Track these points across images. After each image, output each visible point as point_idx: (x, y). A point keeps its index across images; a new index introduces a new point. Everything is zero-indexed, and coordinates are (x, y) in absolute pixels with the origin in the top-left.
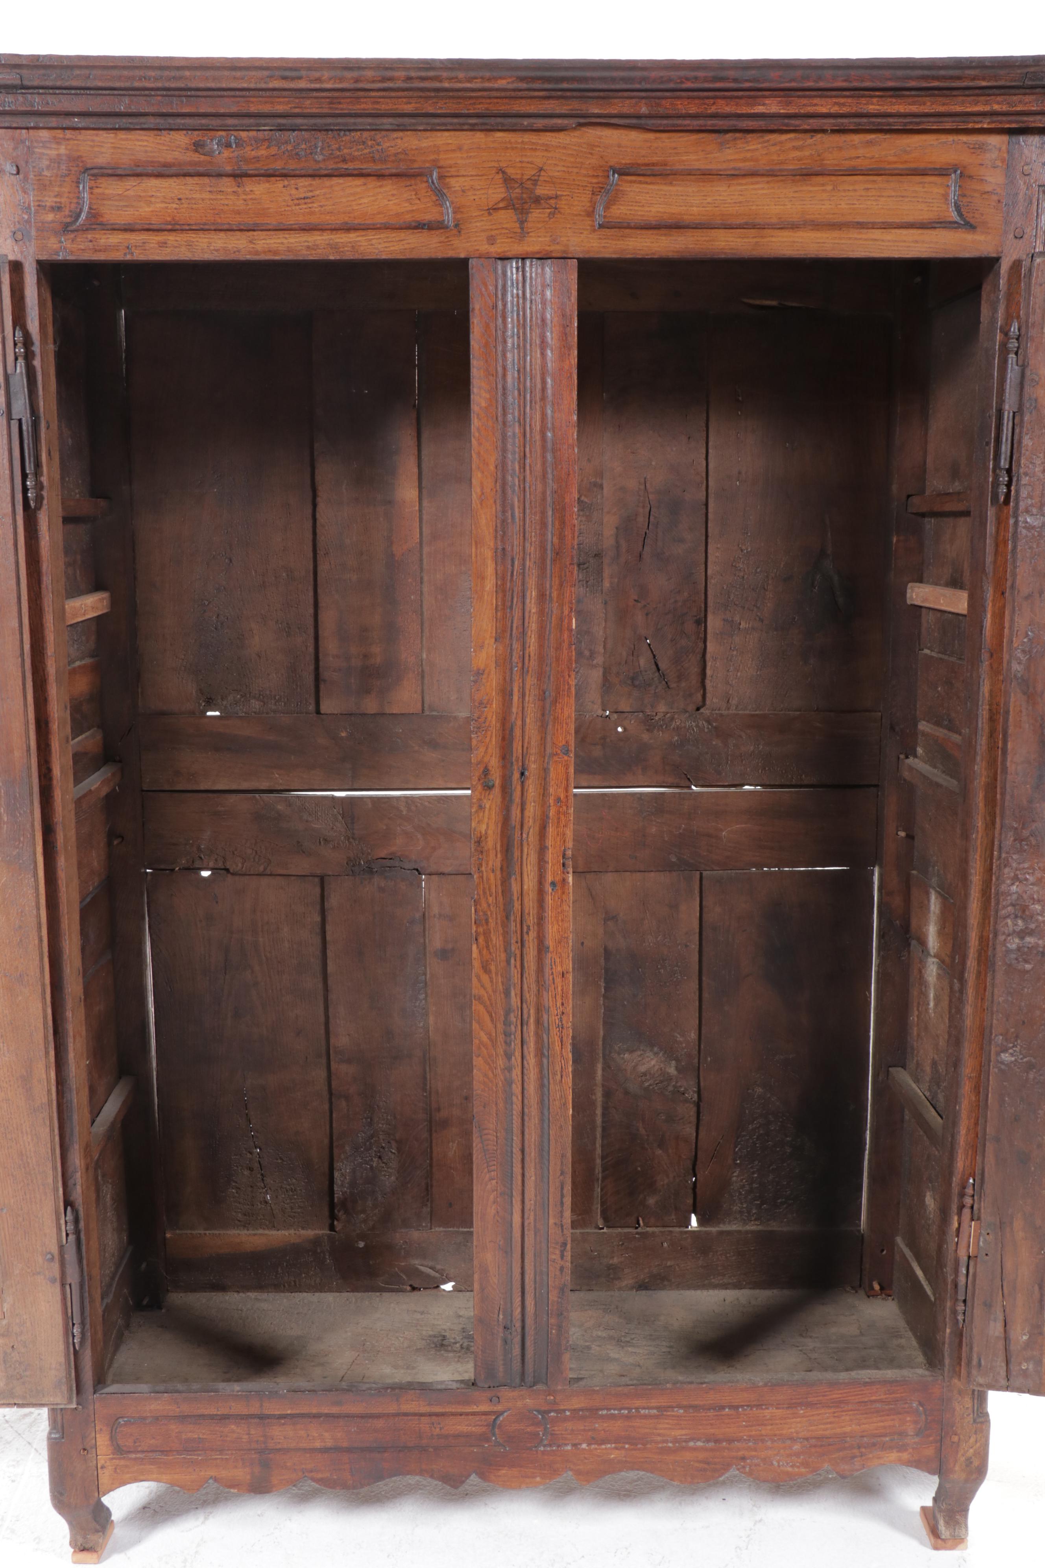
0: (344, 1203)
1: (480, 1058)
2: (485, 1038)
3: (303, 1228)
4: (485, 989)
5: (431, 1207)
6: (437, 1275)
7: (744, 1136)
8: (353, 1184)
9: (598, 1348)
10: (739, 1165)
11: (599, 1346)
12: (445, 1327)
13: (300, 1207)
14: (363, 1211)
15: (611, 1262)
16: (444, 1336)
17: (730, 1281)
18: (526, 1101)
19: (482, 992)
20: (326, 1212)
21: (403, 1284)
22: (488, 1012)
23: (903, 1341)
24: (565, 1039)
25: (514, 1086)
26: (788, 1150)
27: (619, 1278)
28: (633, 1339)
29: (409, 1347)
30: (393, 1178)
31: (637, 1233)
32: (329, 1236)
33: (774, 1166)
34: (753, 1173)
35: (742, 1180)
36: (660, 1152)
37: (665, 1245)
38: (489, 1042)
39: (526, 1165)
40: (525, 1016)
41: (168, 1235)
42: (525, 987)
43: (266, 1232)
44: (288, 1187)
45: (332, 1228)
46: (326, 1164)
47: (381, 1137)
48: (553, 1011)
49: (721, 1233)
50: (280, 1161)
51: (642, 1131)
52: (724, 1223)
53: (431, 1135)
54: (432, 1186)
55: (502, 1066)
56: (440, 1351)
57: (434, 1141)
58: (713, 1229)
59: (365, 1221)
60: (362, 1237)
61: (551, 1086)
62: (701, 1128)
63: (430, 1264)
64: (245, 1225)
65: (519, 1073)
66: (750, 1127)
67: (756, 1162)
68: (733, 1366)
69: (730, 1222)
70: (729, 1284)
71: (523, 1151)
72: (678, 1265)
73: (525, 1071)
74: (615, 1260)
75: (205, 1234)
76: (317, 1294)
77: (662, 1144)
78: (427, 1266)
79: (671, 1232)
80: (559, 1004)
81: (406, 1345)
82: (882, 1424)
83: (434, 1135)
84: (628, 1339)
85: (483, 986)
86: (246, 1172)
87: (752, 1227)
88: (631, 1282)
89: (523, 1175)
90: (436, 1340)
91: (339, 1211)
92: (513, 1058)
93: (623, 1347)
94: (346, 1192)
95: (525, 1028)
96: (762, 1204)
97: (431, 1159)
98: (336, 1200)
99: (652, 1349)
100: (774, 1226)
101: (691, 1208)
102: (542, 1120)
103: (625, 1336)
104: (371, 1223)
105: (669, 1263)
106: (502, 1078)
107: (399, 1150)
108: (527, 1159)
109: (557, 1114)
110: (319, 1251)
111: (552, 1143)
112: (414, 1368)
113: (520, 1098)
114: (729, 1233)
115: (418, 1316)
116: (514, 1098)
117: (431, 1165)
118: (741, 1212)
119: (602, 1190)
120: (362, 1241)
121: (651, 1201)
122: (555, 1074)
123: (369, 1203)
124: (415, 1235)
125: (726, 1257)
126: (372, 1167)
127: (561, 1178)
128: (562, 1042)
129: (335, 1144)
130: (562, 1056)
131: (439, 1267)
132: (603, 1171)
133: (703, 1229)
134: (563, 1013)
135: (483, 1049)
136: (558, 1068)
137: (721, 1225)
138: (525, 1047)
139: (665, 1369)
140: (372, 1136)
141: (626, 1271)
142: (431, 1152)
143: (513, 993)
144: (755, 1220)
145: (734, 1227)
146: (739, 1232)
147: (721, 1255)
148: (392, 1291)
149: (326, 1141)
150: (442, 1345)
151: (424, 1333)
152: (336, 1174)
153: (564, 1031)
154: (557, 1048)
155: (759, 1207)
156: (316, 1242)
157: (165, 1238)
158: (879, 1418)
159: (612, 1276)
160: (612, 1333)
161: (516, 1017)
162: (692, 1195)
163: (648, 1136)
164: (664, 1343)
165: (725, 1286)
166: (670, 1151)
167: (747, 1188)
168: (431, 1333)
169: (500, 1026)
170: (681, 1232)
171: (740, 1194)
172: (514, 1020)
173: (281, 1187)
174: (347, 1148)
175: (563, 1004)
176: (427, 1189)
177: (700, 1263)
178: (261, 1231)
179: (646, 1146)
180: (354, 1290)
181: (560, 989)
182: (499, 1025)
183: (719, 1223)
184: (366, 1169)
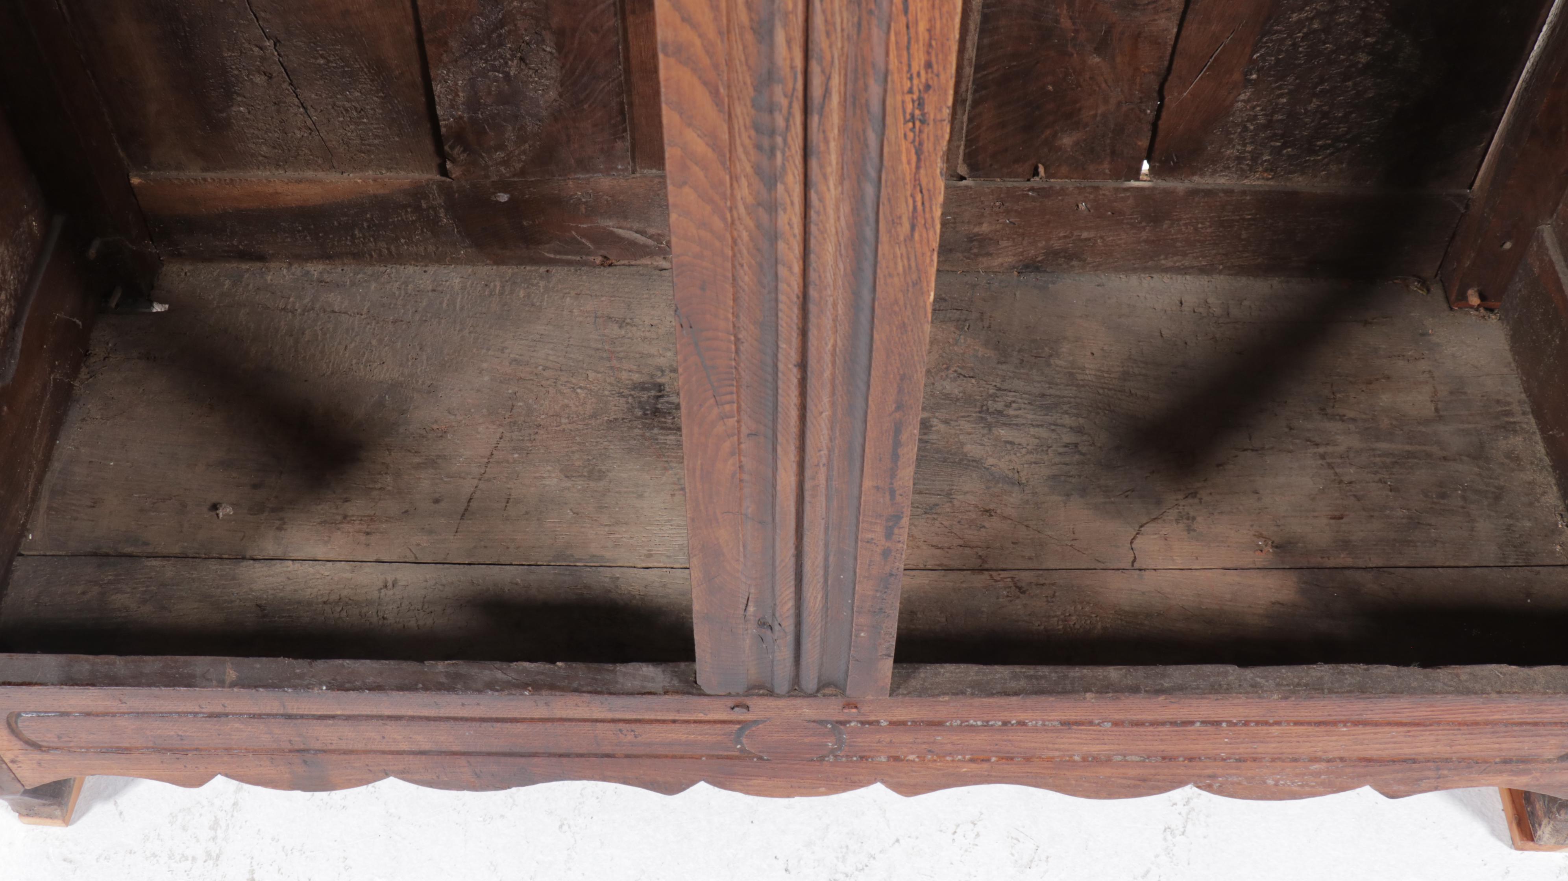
0: (459, 137)
1: (687, 189)
2: (699, 146)
3: (389, 169)
4: (695, 26)
5: (633, 138)
6: (650, 242)
7: (1280, 32)
8: (474, 104)
9: (942, 427)
10: (1255, 83)
11: (946, 422)
12: (661, 361)
13: (376, 137)
14: (501, 147)
15: (976, 230)
16: (660, 387)
17: (1195, 264)
18: (813, 275)
19: (687, 34)
20: (428, 144)
21: (587, 254)
22: (705, 83)
23: (1516, 441)
24: (928, 146)
25: (781, 245)
26: (1363, 58)
27: (989, 254)
28: (1008, 405)
29: (594, 416)
30: (552, 94)
31: (1032, 189)
32: (441, 186)
33: (1326, 86)
34: (1281, 96)
35: (1254, 108)
36: (1097, 60)
37: (1083, 206)
38: (710, 154)
39: (811, 392)
40: (816, 91)
41: (135, 181)
42: (818, 20)
43: (321, 175)
44: (347, 105)
45: (444, 172)
46: (416, 67)
47: (520, 23)
48: (899, 80)
49: (1194, 192)
50: (322, 61)
51: (1066, 23)
52: (1202, 175)
53: (624, 19)
54: (631, 105)
55: (750, 200)
56: (650, 427)
57: (631, 30)
58: (1178, 185)
59: (505, 163)
60: (504, 186)
61: (883, 248)
62: (1189, 17)
63: (636, 226)
64: (279, 163)
65: (797, 221)
66: (1295, 17)
67: (1290, 79)
68: (1194, 495)
69: (1214, 172)
70: (1193, 267)
71: (803, 366)
72: (1101, 237)
73: (813, 214)
74: (985, 228)
75: (205, 180)
76: (432, 269)
77: (1102, 46)
78: (631, 229)
79: (1097, 188)
80: (918, 64)
81: (589, 409)
82: (1497, 746)
83: (631, 19)
84: (1000, 406)
85: (686, 19)
86: (259, 79)
87: (1256, 181)
88: (1010, 260)
89: (803, 408)
90: (645, 396)
91: (452, 148)
92: (780, 187)
93: (989, 427)
94: (461, 117)
95: (815, 120)
96: (1285, 146)
97: (627, 58)
98: (443, 130)
99: (1043, 433)
100: (1299, 182)
101: (1145, 154)
102: (854, 306)
103: (994, 397)
104: (518, 166)
105: (1085, 235)
106: (751, 224)
107: (559, 47)
108: (812, 381)
109: (896, 302)
110: (424, 206)
111: (878, 356)
112: (601, 475)
113: (797, 268)
114: (1209, 193)
115: (614, 330)
116: (782, 271)
117: (628, 71)
118: (1239, 159)
119: (970, 120)
120: (505, 192)
121: (1067, 141)
122: (895, 222)
123: (510, 134)
124: (604, 182)
125: (1196, 229)
126: (507, 75)
127: (897, 415)
128: (919, 153)
129: (426, 38)
130: (917, 181)
131: (652, 231)
132: (975, 91)
133: (1162, 184)
134: (928, 87)
135: (696, 169)
136: (904, 210)
137: (1196, 178)
138: (814, 163)
139: (1068, 495)
140: (502, 23)
141: (1004, 243)
142: (627, 49)
143: (780, 37)
144: (1266, 170)
145: (1223, 181)
146: (1229, 192)
147: (1186, 225)
148: (569, 263)
149: (410, 30)
150: (656, 412)
151: (624, 375)
152: (438, 89)
153: (929, 130)
154: (906, 168)
155: (1277, 152)
156: (418, 193)
157: (130, 187)
158: (1495, 740)
159: (975, 251)
160: (970, 385)
161: (790, 97)
162: (1150, 134)
163: (1076, 31)
164: (1067, 420)
165: (1183, 271)
166: (1118, 59)
167: (1262, 120)
168: (636, 377)
169: (742, 112)
170: (1117, 190)
171: (1245, 129)
172: (784, 102)
173: (334, 105)
174: (453, 44)
175: (928, 65)
176: (622, 112)
177: (1144, 235)
178: (309, 174)
179: (1070, 49)
180: (499, 261)
181: (922, 26)
182: (738, 110)
183: (1194, 174)
184: (496, 80)
